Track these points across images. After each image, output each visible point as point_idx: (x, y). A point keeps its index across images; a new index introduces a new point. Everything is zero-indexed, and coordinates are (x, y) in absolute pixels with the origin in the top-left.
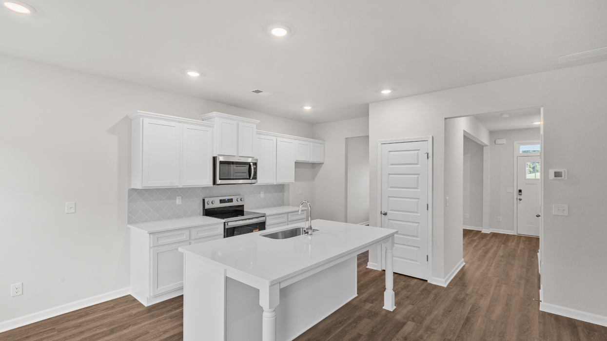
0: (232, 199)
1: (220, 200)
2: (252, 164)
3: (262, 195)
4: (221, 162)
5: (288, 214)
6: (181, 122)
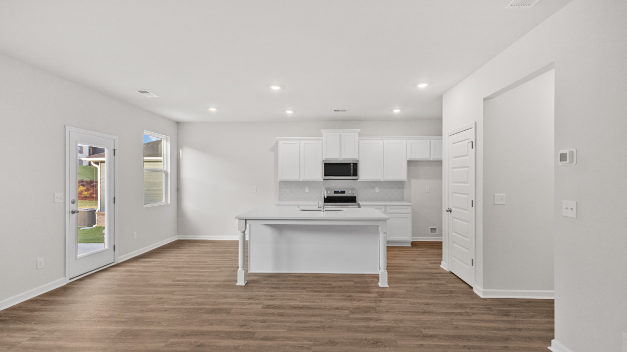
0: (345, 191)
1: (335, 191)
2: (352, 165)
3: (377, 190)
4: (325, 164)
5: (386, 207)
6: (300, 140)
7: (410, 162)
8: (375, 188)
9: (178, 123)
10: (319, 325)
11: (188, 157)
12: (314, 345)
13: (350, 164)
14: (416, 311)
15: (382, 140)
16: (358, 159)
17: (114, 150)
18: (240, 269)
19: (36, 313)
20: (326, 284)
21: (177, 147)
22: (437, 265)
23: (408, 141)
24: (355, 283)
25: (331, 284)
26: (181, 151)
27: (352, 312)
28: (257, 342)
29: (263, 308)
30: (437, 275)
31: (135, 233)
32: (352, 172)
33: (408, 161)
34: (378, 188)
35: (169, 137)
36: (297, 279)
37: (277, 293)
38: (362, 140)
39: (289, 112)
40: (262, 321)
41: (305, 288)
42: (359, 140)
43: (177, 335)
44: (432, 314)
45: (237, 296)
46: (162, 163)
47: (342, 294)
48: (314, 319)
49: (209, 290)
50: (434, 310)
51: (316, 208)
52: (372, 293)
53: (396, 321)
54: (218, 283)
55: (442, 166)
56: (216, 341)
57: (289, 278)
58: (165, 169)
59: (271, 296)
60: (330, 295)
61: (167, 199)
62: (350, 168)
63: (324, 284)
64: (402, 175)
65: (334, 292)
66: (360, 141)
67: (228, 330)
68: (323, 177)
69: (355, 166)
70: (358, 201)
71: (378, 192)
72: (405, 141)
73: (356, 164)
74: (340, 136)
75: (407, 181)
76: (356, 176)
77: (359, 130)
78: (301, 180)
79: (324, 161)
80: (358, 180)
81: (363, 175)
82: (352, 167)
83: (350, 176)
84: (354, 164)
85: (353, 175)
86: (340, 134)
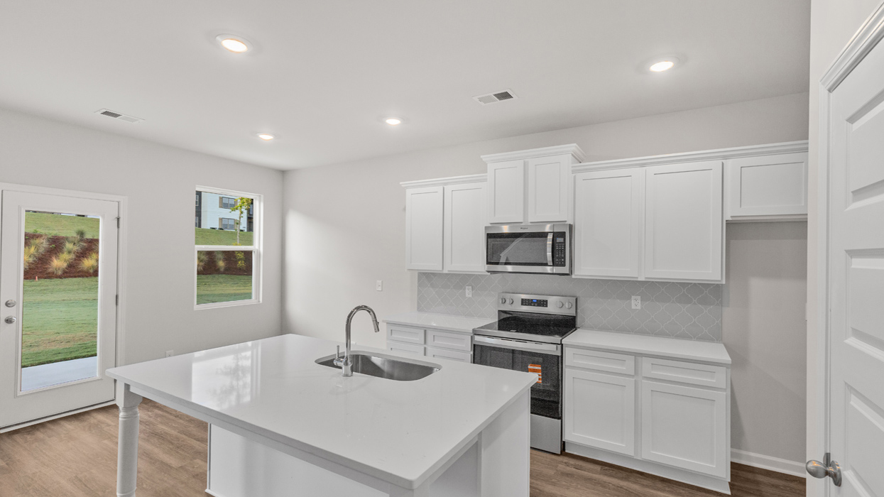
1: (523, 300)
2: (550, 237)
3: (636, 303)
4: (489, 236)
5: (639, 359)
6: (446, 184)
7: (734, 228)
8: (630, 298)
9: (283, 173)
11: (297, 227)
13: (544, 235)
15: (643, 165)
16: (570, 222)
17: (118, 219)
23: (729, 164)
32: (549, 254)
33: (729, 224)
34: (638, 298)
35: (262, 196)
38: (580, 171)
42: (573, 172)
55: (805, 237)
58: (257, 247)
61: (259, 295)
62: (546, 244)
64: (711, 270)
66: (578, 174)
68: (487, 267)
69: (559, 240)
70: (582, 327)
71: (639, 307)
72: (719, 162)
73: (562, 235)
74: (525, 166)
75: (724, 282)
76: (564, 265)
77: (573, 147)
78: (445, 271)
79: (486, 228)
80: (573, 276)
81: (587, 264)
82: (549, 243)
83: (546, 264)
84: (556, 235)
85: (554, 264)
86: (525, 163)
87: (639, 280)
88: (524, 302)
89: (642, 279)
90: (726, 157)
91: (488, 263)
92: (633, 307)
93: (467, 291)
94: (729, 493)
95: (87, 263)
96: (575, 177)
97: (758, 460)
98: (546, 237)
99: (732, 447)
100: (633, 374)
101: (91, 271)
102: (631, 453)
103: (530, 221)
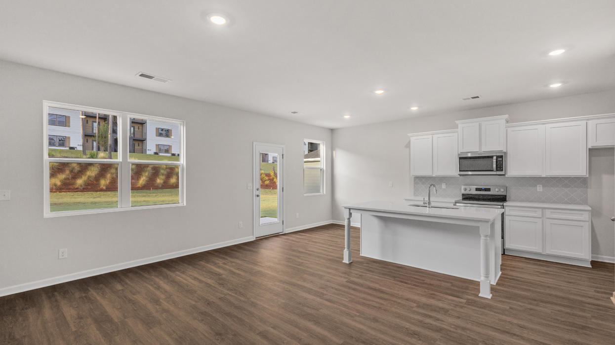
0: (490, 189)
1: (476, 188)
2: (495, 158)
3: (540, 188)
4: (460, 158)
5: (544, 210)
6: (433, 134)
7: (593, 152)
8: (536, 186)
9: (332, 130)
10: (377, 305)
12: (359, 316)
13: (492, 157)
14: (496, 327)
15: (544, 124)
16: (505, 151)
17: (283, 155)
18: (346, 249)
19: (233, 252)
20: (419, 279)
21: (332, 148)
22: (607, 296)
23: (590, 122)
24: (452, 286)
25: (424, 280)
26: (334, 152)
27: (419, 306)
28: (321, 300)
29: (346, 282)
30: (587, 305)
31: (297, 214)
32: (495, 166)
33: (590, 150)
34: (541, 186)
35: (325, 143)
36: (395, 269)
37: (368, 275)
38: (509, 127)
39: (414, 109)
40: (336, 289)
41: (395, 277)
42: (506, 127)
43: (281, 281)
44: (515, 337)
45: (336, 269)
46: (320, 163)
47: (426, 290)
48: (378, 300)
49: (322, 261)
50: (525, 335)
51: (421, 203)
52: (462, 298)
53: (457, 327)
54: (331, 258)
56: (299, 291)
57: (389, 267)
58: (322, 167)
59: (361, 276)
60: (413, 288)
61: (324, 190)
62: (493, 161)
63: (417, 279)
64: (580, 169)
65: (420, 287)
66: (508, 129)
67: (311, 287)
68: (459, 173)
69: (499, 159)
70: (509, 201)
71: (541, 190)
72: (585, 122)
73: (501, 157)
74: (480, 125)
75: (588, 176)
76: (502, 170)
77: (506, 116)
78: (434, 176)
79: (459, 154)
80: (506, 176)
81: (513, 169)
82: (495, 161)
83: (493, 171)
84: (498, 157)
85: (497, 170)
86: (479, 124)
87: (542, 176)
88: (477, 189)
89: (544, 176)
90: (588, 120)
91: (460, 171)
92: (538, 190)
93: (443, 186)
94: (591, 267)
95: (173, 180)
96: (507, 130)
97: (608, 259)
98: (493, 158)
99: (592, 254)
100: (541, 217)
101: (175, 185)
102: (540, 251)
103: (483, 150)
